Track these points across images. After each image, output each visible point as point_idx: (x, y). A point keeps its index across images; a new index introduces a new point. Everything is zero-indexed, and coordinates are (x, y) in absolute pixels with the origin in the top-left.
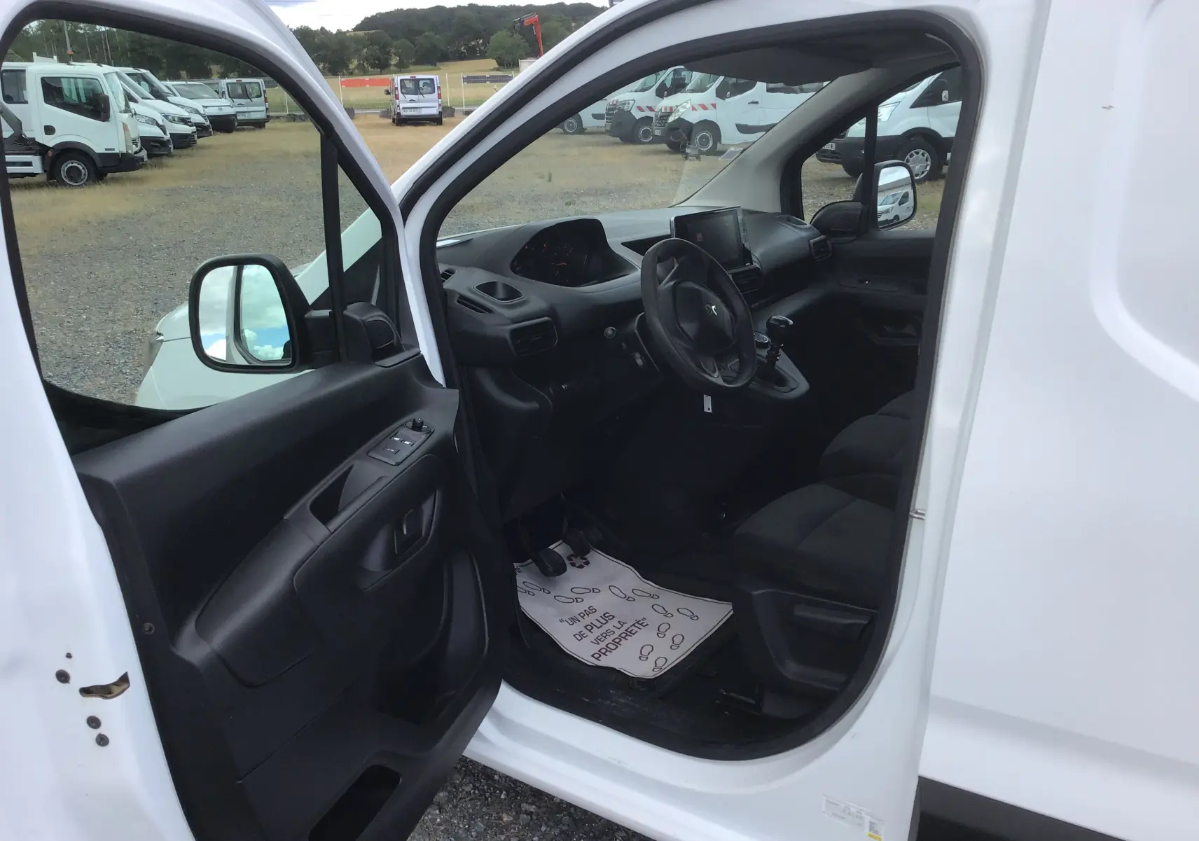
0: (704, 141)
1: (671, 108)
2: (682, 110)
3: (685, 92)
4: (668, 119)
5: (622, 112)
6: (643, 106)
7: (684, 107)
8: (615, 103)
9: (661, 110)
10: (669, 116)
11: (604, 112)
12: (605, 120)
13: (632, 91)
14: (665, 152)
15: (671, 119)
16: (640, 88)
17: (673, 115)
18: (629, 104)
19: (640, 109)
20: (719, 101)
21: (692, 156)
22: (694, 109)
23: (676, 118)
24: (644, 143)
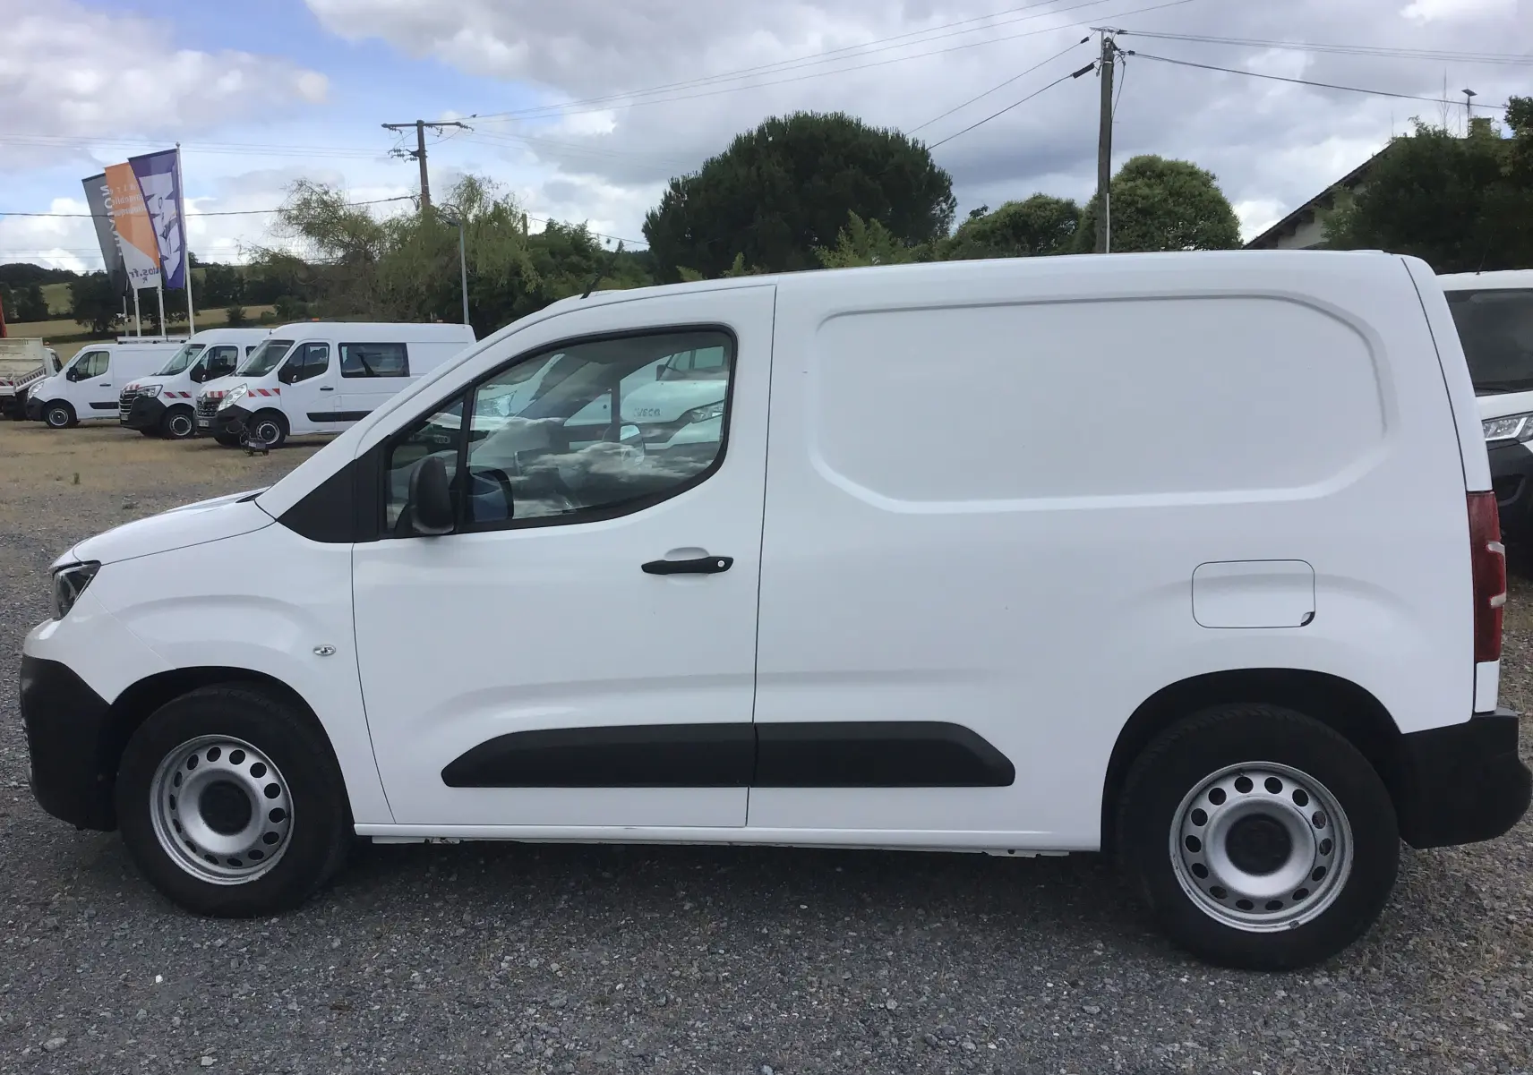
0: (268, 434)
1: (220, 393)
2: (235, 397)
3: (236, 375)
4: (218, 407)
5: (144, 399)
6: (175, 391)
7: (238, 393)
8: (134, 389)
9: (205, 395)
10: (219, 403)
11: (117, 399)
12: (120, 409)
13: (155, 375)
14: (212, 447)
15: (221, 407)
16: (167, 371)
17: (224, 401)
18: (154, 389)
19: (170, 395)
20: (282, 386)
21: (259, 451)
22: (251, 395)
23: (229, 405)
24: (180, 438)
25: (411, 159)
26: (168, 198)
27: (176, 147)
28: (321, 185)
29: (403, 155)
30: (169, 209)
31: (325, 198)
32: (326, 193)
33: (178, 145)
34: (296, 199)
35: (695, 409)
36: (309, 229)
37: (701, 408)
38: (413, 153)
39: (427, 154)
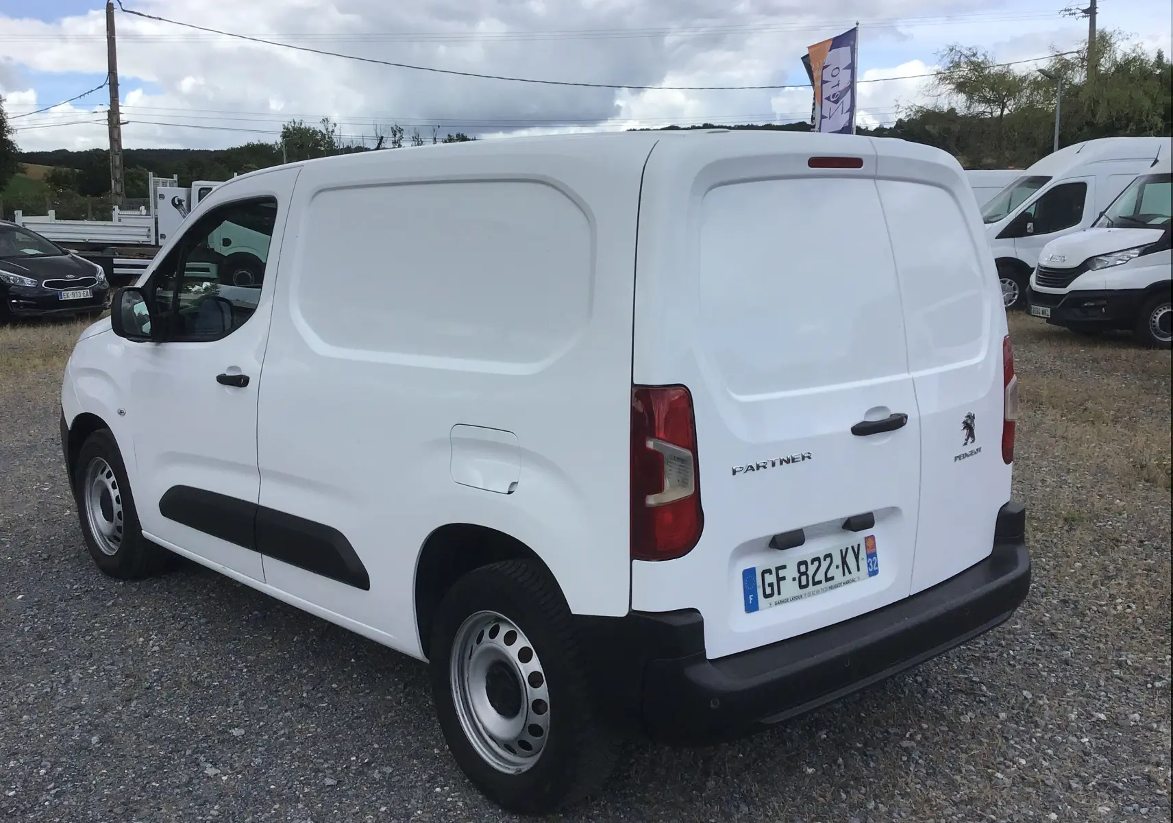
25: (1083, 17)
26: (845, 68)
27: (856, 26)
28: (970, 49)
29: (1075, 14)
30: (845, 77)
31: (973, 59)
32: (974, 55)
33: (857, 24)
34: (947, 62)
35: (1099, 256)
36: (961, 87)
37: (1104, 255)
38: (1084, 11)
39: (1097, 10)
